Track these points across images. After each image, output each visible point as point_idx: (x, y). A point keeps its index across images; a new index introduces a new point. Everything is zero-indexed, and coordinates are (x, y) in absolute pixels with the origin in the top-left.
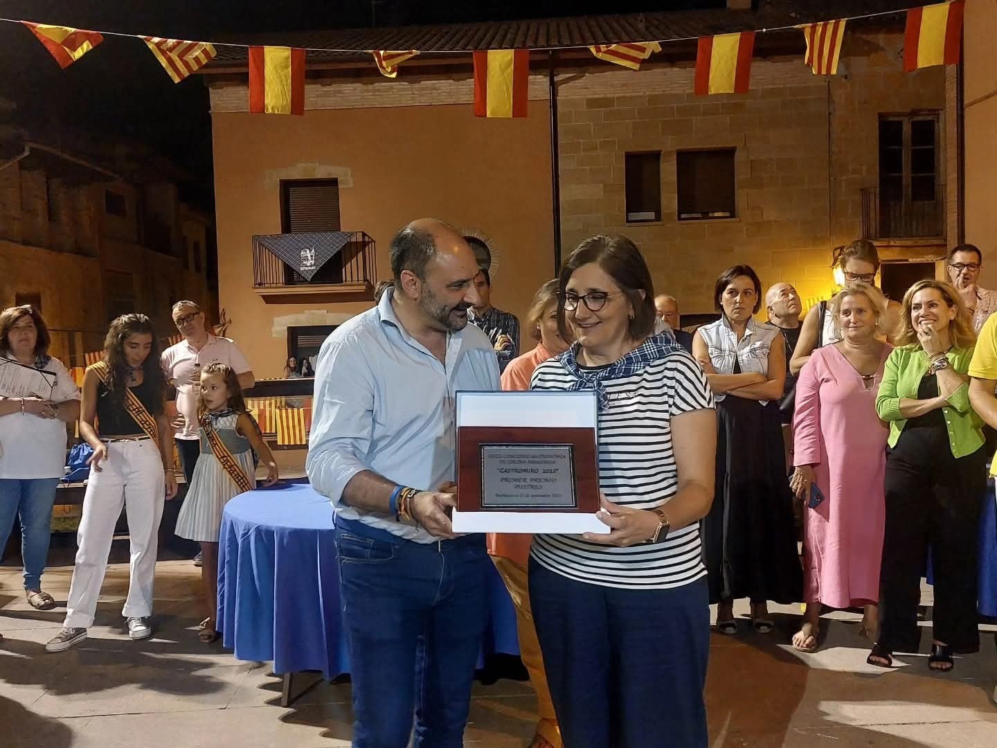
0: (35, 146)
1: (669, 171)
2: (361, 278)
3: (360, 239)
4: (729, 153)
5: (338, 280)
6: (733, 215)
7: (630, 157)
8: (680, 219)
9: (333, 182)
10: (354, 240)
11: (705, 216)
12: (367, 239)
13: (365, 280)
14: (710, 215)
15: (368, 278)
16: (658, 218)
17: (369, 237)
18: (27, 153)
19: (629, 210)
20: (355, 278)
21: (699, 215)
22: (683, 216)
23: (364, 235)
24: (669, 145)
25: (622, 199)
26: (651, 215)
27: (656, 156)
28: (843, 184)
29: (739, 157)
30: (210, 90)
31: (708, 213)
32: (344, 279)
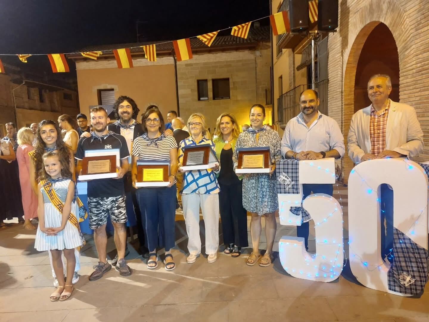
0: (26, 81)
1: (210, 85)
4: (228, 79)
6: (230, 98)
7: (198, 81)
8: (214, 99)
9: (113, 90)
14: (224, 98)
18: (24, 83)
21: (221, 98)
24: (210, 77)
25: (196, 93)
26: (206, 98)
27: (206, 81)
28: (260, 88)
29: (231, 81)
30: (76, 63)
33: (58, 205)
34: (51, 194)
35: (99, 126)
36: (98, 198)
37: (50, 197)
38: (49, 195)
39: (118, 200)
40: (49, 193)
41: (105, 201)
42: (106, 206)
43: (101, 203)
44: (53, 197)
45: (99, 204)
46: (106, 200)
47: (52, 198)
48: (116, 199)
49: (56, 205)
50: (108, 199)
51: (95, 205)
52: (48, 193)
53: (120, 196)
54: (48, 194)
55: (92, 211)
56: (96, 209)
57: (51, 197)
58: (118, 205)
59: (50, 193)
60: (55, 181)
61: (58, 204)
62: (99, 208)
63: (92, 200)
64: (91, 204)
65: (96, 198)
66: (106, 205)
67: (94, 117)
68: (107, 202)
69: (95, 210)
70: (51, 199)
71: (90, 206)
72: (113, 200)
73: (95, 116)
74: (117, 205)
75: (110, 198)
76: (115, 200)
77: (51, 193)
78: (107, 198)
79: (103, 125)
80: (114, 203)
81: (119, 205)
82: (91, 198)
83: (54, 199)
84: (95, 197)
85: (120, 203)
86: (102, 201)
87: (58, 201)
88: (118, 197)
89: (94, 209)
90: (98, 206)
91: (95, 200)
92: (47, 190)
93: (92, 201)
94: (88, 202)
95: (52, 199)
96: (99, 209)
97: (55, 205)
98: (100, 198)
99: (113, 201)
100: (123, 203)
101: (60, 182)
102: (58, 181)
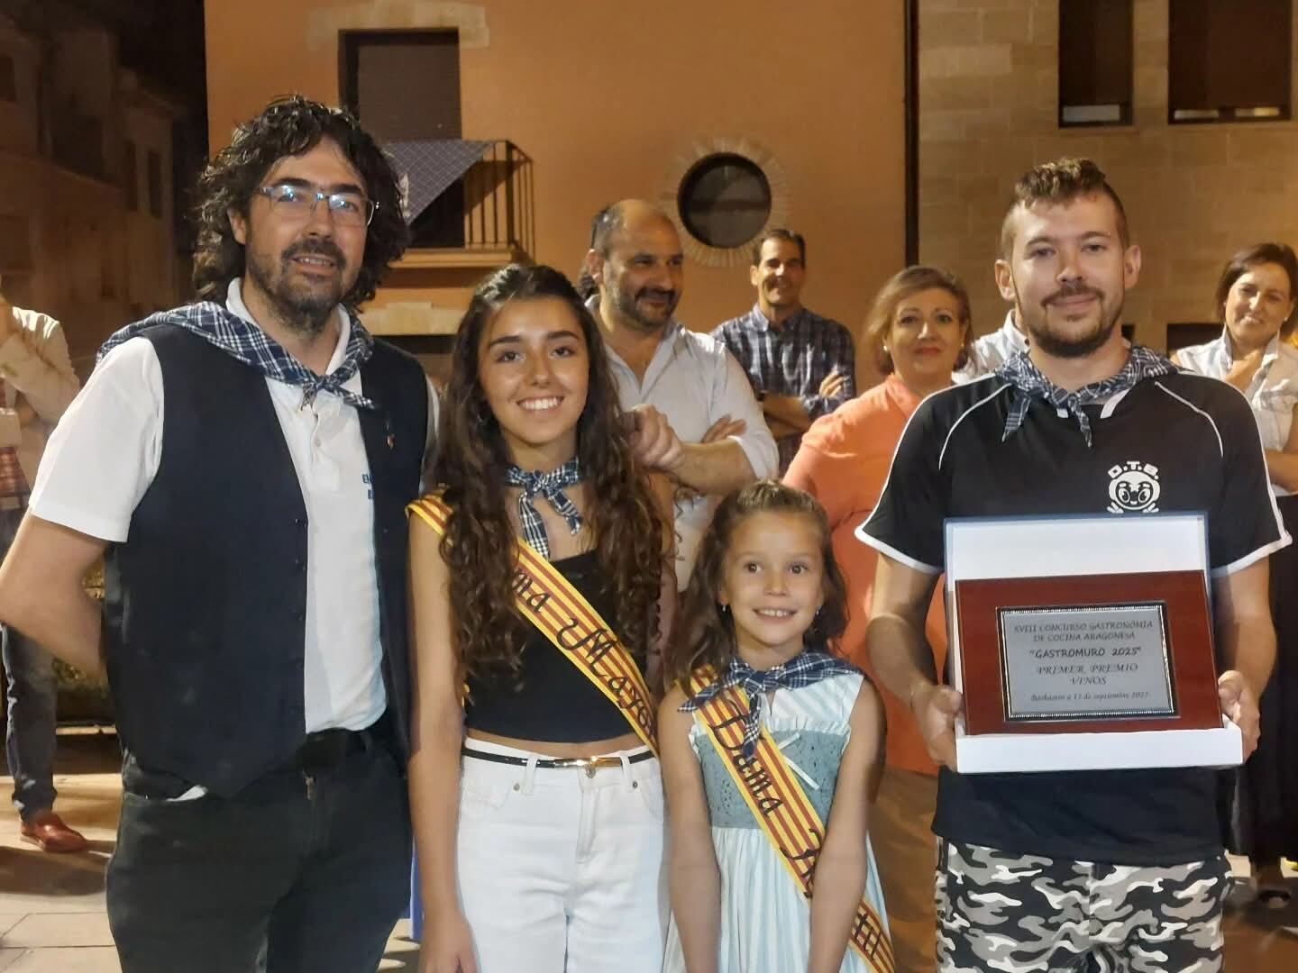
2: (503, 236)
3: (501, 156)
5: (454, 238)
6: (1285, 114)
8: (1172, 121)
9: (449, 37)
10: (488, 157)
11: (1227, 115)
12: (515, 156)
13: (511, 240)
14: (1240, 113)
15: (517, 237)
16: (1127, 117)
17: (520, 152)
19: (1065, 100)
20: (490, 237)
21: (1215, 114)
22: (1178, 115)
23: (510, 147)
25: (1049, 75)
26: (1112, 112)
31: (1232, 109)
32: (467, 239)
33: (804, 856)
34: (755, 775)
35: (1079, 309)
36: (1027, 860)
37: (754, 794)
38: (746, 780)
39: (1181, 895)
40: (742, 762)
41: (1085, 892)
42: (1085, 924)
43: (1055, 899)
44: (774, 795)
45: (1037, 905)
46: (1092, 885)
47: (769, 799)
48: (1169, 885)
49: (794, 853)
50: (1110, 880)
51: (1007, 911)
52: (735, 761)
53: (1191, 867)
54: (740, 770)
55: (977, 949)
56: (1013, 944)
57: (761, 796)
58: (1178, 933)
59: (748, 765)
60: (769, 681)
61: (805, 847)
62: (1036, 938)
63: (983, 865)
64: (974, 897)
65: (1016, 854)
66: (1086, 917)
67: (1044, 239)
68: (1095, 898)
69: (1002, 947)
70: (760, 805)
71: (963, 916)
72: (1139, 889)
73: (1052, 233)
74: (1170, 929)
75: (1122, 872)
76: (1157, 889)
77: (757, 766)
78: (1102, 871)
79: (1107, 302)
80: (1146, 916)
81: (1183, 931)
82: (982, 852)
83: (782, 808)
84: (1010, 850)
85: (1192, 921)
86: (1058, 886)
87: (806, 826)
88: (1179, 873)
89: (998, 941)
90: (1031, 923)
91: (1003, 872)
92: (731, 744)
93: (980, 877)
94: (952, 878)
95: (770, 807)
96: (1029, 947)
97: (785, 851)
98: (1048, 862)
99: (1140, 899)
100: (1214, 924)
101: (799, 691)
102: (785, 682)
